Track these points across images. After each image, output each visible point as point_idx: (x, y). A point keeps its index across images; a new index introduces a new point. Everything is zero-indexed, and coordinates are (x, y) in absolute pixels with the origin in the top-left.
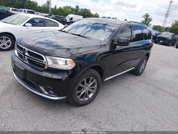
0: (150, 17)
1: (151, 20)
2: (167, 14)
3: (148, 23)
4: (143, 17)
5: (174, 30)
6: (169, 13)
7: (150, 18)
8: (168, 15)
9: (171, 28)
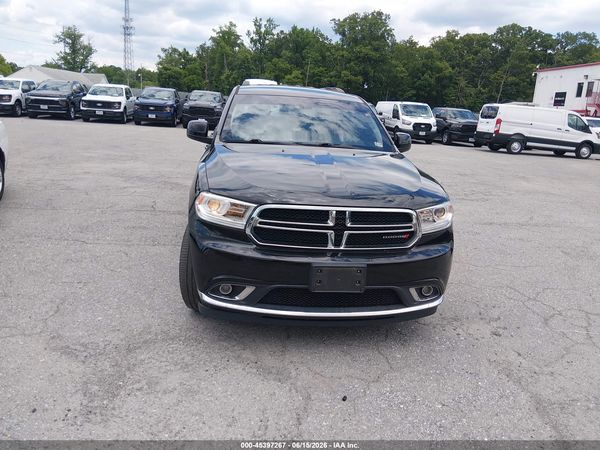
0: (84, 41)
1: (89, 51)
2: (126, 28)
3: (84, 62)
4: (61, 40)
5: (170, 77)
6: (132, 24)
7: (86, 43)
8: (132, 31)
9: (160, 74)
